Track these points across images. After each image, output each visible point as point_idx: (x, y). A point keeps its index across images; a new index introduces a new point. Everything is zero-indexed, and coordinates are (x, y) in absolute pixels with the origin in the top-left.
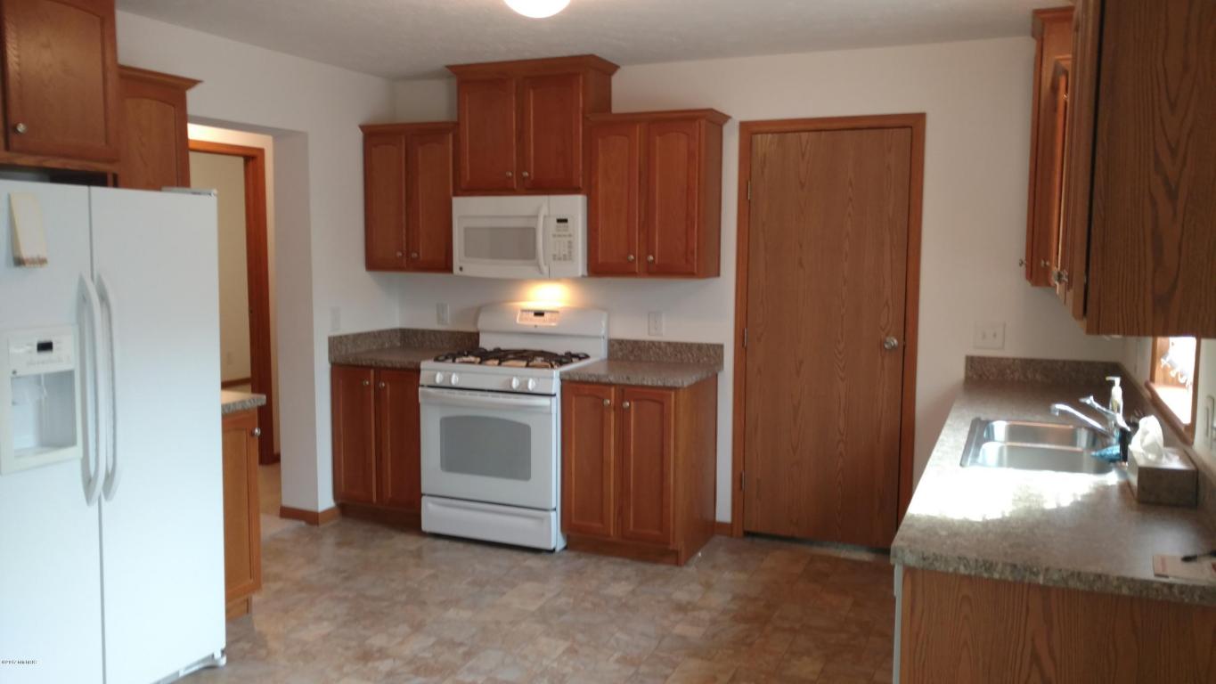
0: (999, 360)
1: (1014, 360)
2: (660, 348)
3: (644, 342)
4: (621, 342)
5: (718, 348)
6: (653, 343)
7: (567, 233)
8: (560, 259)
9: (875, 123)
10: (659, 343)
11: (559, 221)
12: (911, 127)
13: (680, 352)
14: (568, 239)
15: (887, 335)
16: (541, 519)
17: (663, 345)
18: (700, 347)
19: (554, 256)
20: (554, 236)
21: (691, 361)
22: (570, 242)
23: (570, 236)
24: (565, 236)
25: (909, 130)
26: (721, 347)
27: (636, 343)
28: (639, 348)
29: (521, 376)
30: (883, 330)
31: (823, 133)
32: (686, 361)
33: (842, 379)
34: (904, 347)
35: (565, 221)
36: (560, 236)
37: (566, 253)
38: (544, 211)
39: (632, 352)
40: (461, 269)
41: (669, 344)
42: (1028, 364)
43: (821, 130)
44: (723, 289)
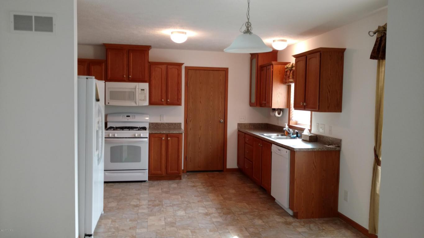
0: (245, 124)
1: (247, 123)
2: (164, 125)
3: (159, 123)
4: (152, 124)
5: (180, 124)
6: (162, 123)
7: (144, 93)
8: (142, 100)
9: (218, 69)
10: (164, 123)
11: (142, 90)
12: (225, 71)
13: (170, 125)
14: (144, 95)
15: (220, 119)
16: (144, 172)
17: (165, 124)
18: (175, 124)
19: (140, 100)
20: (140, 94)
21: (173, 128)
22: (145, 96)
23: (145, 94)
24: (143, 94)
25: (225, 72)
26: (181, 124)
27: (157, 123)
28: (158, 125)
29: (138, 133)
30: (220, 118)
31: (206, 71)
32: (171, 128)
33: (210, 130)
34: (224, 122)
35: (144, 90)
36: (142, 94)
37: (144, 99)
38: (137, 87)
39: (156, 126)
40: (109, 103)
41: (166, 123)
42: (250, 124)
43: (205, 70)
44: (181, 109)
